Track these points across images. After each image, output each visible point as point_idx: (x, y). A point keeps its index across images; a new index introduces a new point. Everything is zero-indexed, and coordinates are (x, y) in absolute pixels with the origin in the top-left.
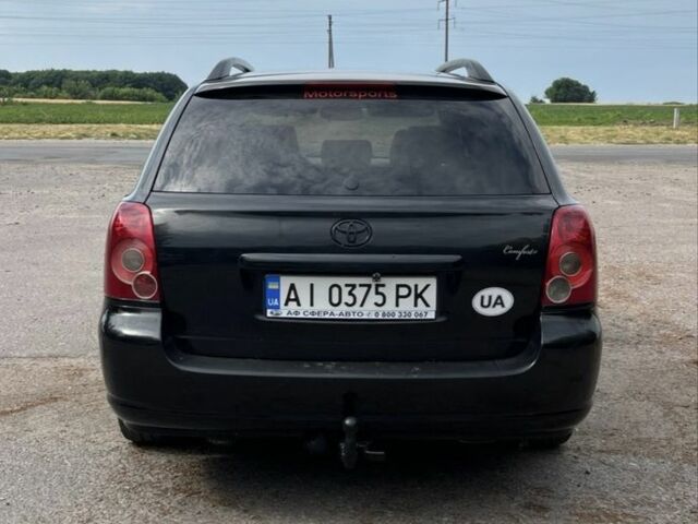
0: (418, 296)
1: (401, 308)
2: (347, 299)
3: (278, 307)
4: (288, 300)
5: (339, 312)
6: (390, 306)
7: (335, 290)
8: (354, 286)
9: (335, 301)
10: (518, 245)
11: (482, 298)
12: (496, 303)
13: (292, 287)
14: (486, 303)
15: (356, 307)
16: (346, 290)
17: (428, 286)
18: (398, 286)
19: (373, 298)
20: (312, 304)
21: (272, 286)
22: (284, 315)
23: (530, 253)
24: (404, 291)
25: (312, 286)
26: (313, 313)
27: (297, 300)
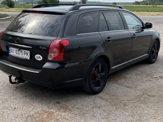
0: (27, 54)
1: (25, 56)
2: (18, 53)
5: (17, 55)
6: (23, 55)
7: (16, 51)
9: (16, 53)
10: (43, 47)
11: (37, 56)
12: (39, 58)
13: (12, 49)
14: (37, 58)
15: (19, 55)
16: (18, 51)
17: (28, 53)
18: (24, 52)
19: (21, 54)
20: (14, 53)
21: (10, 49)
22: (11, 54)
23: (45, 48)
24: (25, 53)
25: (14, 50)
26: (14, 55)
27: (12, 52)
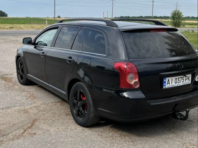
0: (189, 79)
1: (186, 82)
2: (178, 81)
3: (165, 85)
4: (168, 83)
5: (176, 85)
6: (184, 82)
7: (176, 79)
8: (179, 78)
9: (176, 82)
11: (197, 78)
13: (168, 80)
15: (179, 83)
16: (178, 79)
17: (190, 76)
19: (182, 81)
20: (172, 84)
21: (165, 81)
22: (167, 87)
24: (186, 78)
25: (172, 79)
26: (172, 86)
27: (169, 83)
